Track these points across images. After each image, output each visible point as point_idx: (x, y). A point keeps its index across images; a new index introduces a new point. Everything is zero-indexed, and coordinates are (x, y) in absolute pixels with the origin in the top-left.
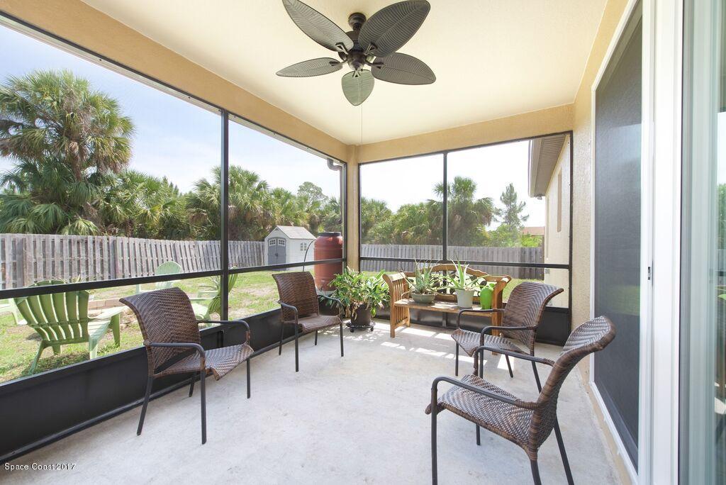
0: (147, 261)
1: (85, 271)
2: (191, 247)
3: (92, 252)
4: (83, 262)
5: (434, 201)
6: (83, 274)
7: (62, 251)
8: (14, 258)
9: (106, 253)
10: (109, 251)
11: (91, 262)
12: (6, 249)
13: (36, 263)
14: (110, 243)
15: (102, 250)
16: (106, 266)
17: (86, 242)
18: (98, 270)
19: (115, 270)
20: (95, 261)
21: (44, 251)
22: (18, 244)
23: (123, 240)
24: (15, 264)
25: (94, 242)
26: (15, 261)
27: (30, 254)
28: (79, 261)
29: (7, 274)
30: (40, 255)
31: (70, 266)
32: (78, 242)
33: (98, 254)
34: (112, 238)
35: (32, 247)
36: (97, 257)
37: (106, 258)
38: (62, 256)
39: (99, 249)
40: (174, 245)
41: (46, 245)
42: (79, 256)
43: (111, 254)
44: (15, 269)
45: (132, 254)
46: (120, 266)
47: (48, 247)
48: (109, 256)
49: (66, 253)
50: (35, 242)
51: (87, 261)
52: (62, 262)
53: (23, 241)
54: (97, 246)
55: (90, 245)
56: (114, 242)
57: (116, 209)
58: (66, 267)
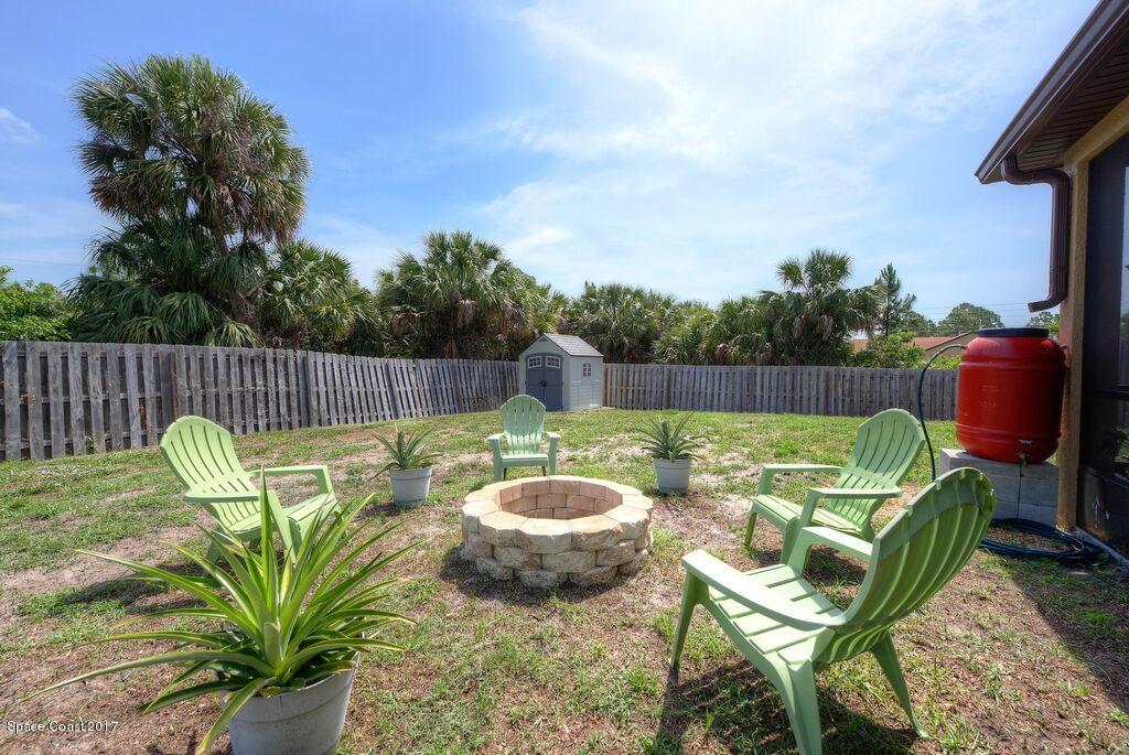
0: (351, 392)
1: (264, 411)
2: (411, 370)
3: (273, 379)
4: (261, 397)
5: (772, 294)
6: (262, 416)
7: (228, 376)
8: (158, 389)
9: (293, 379)
10: (297, 376)
11: (272, 396)
12: (145, 372)
13: (191, 398)
14: (299, 361)
15: (287, 375)
16: (294, 404)
17: (264, 361)
18: (283, 410)
19: (308, 409)
20: (277, 393)
21: (202, 376)
22: (163, 364)
23: (316, 358)
24: (159, 400)
25: (275, 360)
26: (159, 394)
27: (182, 382)
28: (254, 394)
29: (148, 417)
30: (195, 384)
31: (243, 403)
32: (252, 361)
33: (281, 381)
34: (300, 353)
35: (184, 368)
36: (280, 387)
37: (293, 389)
38: (229, 385)
39: (283, 373)
40: (387, 366)
41: (206, 366)
42: (255, 385)
43: (300, 382)
44: (160, 408)
45: (330, 382)
46: (314, 403)
47: (209, 368)
48: (298, 385)
49: (235, 380)
50: (188, 359)
51: (266, 394)
52: (230, 396)
53: (170, 357)
54: (280, 368)
55: (270, 366)
56: (304, 360)
57: (284, 304)
58: (236, 405)
